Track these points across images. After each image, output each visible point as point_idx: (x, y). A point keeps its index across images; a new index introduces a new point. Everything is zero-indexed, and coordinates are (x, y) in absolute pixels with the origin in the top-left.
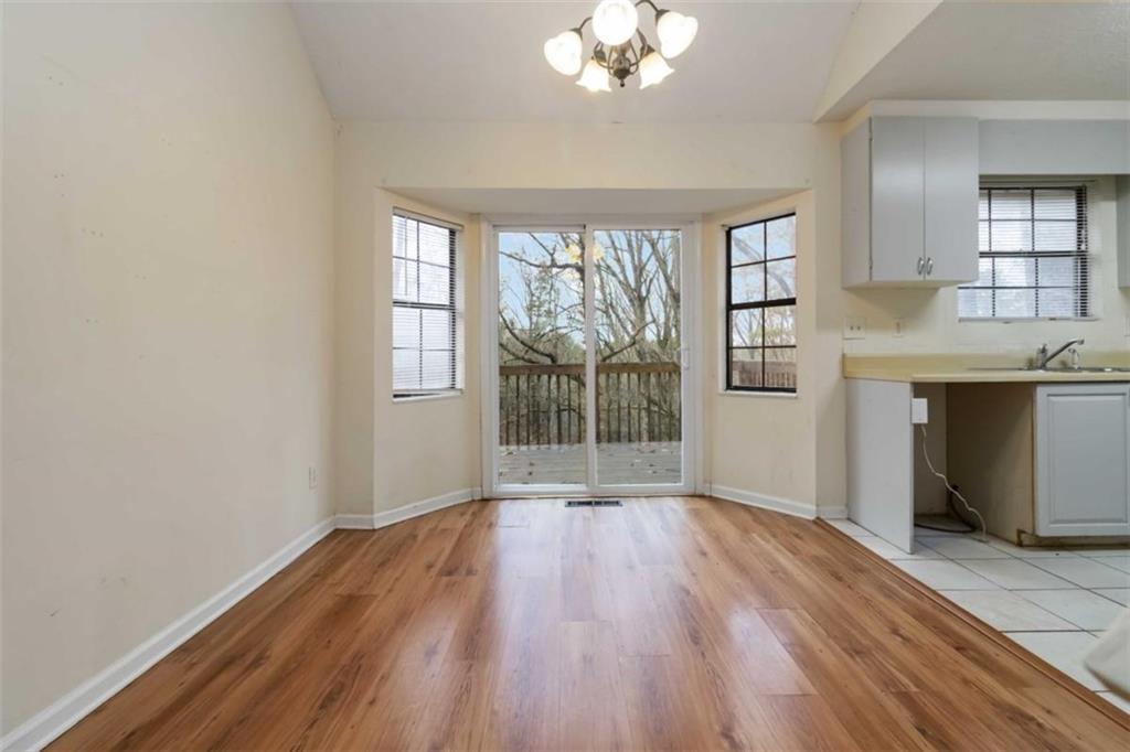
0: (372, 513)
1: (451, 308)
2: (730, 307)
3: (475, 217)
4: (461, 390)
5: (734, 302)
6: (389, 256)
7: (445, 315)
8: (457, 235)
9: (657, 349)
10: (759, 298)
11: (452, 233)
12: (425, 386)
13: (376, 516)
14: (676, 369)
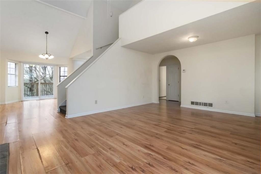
0: (5, 102)
1: (15, 75)
2: (60, 76)
3: (20, 62)
4: (17, 86)
5: (61, 76)
6: (7, 68)
7: (14, 76)
8: (17, 65)
9: (49, 79)
10: (64, 75)
11: (16, 64)
12: (11, 85)
13: (6, 102)
14: (52, 84)
